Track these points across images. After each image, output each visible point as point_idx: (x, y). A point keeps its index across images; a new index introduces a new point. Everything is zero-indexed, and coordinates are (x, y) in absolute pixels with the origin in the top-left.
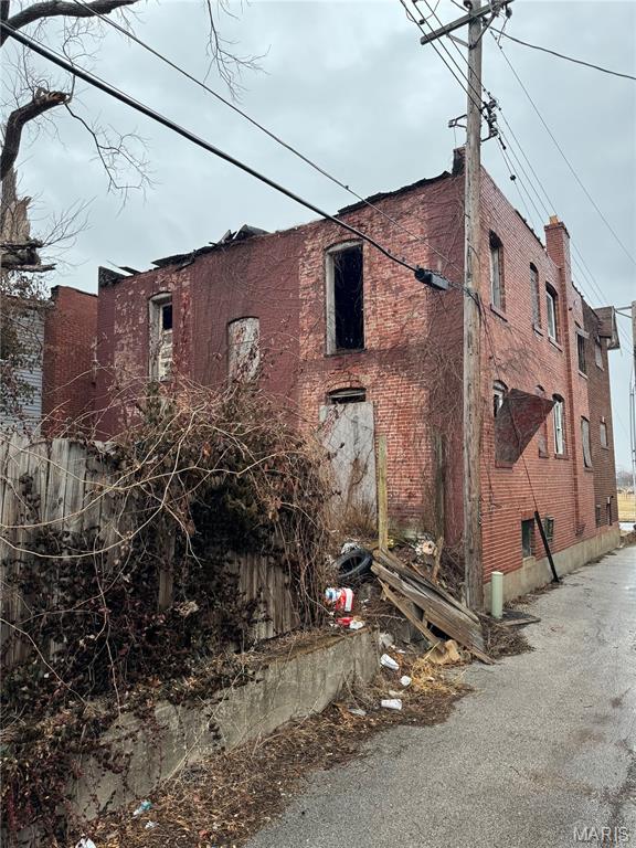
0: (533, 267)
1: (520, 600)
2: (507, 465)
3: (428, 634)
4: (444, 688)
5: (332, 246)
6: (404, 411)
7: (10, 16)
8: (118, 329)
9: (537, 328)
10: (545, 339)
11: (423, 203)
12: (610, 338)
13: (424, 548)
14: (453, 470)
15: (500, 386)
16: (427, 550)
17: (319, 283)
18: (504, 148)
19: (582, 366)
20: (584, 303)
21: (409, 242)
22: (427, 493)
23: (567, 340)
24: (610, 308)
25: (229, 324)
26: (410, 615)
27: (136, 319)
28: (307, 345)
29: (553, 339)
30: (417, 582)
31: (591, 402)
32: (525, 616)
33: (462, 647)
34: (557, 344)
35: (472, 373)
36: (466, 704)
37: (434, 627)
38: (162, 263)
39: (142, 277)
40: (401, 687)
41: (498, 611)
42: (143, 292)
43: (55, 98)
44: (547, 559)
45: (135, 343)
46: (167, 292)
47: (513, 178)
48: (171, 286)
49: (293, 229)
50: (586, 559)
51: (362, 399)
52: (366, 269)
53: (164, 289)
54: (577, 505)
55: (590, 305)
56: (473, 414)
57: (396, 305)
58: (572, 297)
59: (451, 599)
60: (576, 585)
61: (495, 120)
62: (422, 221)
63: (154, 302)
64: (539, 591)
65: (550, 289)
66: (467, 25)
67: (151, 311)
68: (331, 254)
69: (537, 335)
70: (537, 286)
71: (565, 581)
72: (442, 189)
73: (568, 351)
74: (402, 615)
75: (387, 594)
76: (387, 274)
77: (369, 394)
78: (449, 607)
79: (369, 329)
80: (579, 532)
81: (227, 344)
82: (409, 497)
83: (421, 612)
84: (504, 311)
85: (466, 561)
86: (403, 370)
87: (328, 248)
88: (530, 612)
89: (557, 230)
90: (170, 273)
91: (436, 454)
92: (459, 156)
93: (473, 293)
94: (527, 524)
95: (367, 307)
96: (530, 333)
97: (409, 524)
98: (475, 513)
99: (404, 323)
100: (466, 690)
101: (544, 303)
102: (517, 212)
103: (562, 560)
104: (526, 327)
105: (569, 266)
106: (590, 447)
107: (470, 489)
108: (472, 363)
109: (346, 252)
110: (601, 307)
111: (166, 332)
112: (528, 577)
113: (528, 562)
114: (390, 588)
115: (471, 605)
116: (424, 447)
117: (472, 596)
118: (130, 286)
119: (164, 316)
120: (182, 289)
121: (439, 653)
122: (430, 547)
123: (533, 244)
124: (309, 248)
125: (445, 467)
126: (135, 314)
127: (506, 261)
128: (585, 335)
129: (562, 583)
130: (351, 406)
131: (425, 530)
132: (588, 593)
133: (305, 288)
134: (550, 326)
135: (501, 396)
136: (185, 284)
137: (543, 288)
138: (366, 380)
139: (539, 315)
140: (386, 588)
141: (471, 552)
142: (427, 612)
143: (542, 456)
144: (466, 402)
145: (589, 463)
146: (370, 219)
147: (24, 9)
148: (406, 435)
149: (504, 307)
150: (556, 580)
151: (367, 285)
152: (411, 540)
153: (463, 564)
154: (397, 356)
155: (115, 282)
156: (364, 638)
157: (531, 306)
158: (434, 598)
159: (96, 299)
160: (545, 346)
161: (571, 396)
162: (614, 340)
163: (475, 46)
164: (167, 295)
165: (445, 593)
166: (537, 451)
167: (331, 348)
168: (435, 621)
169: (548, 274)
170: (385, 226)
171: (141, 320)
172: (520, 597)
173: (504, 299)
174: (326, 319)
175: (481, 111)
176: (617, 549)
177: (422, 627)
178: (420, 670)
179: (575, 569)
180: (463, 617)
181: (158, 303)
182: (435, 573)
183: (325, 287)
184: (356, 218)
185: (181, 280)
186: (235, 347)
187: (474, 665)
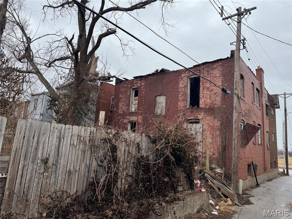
0: (252, 83)
1: (247, 190)
2: (244, 146)
3: (222, 196)
4: (229, 211)
5: (190, 76)
6: (212, 128)
7: (104, 10)
8: (121, 96)
9: (253, 103)
10: (256, 106)
11: (220, 65)
12: (276, 105)
13: (218, 170)
14: (228, 147)
15: (242, 121)
16: (219, 171)
17: (186, 87)
18: (247, 52)
19: (267, 115)
20: (268, 93)
21: (215, 77)
22: (219, 153)
23: (263, 106)
24: (277, 95)
25: (156, 97)
26: (217, 190)
27: (126, 93)
28: (181, 104)
29: (258, 105)
30: (218, 180)
31: (270, 126)
32: (249, 195)
33: (232, 201)
34: (259, 107)
35: (236, 118)
36: (236, 215)
37: (224, 194)
38: (136, 78)
39: (129, 81)
40: (216, 209)
41: (241, 192)
42: (129, 86)
43: (113, 32)
44: (255, 177)
45: (126, 100)
46: (137, 86)
47: (249, 59)
48: (138, 84)
49: (178, 70)
50: (267, 179)
51: (198, 123)
52: (201, 84)
53: (136, 85)
54: (265, 161)
55: (269, 94)
56: (236, 131)
57: (210, 95)
58: (264, 92)
59: (228, 186)
60: (264, 187)
61: (245, 44)
62: (220, 71)
63: (132, 89)
64: (252, 188)
65: (257, 90)
66: (237, 16)
67: (131, 91)
68: (190, 78)
69: (253, 105)
70: (254, 89)
71: (261, 185)
72: (227, 62)
73: (263, 110)
74: (215, 190)
75: (210, 183)
76: (208, 85)
77: (201, 121)
78: (227, 189)
79: (201, 102)
80: (265, 170)
81: (155, 103)
82: (213, 154)
83: (219, 189)
84: (244, 98)
85: (232, 175)
86: (212, 115)
87: (189, 77)
88: (251, 193)
89: (260, 71)
90: (139, 81)
91: (223, 142)
92: (233, 52)
93: (237, 94)
94: (249, 166)
95: (201, 95)
96: (251, 104)
97: (213, 163)
98: (236, 161)
99: (213, 100)
100: (235, 212)
101: (255, 94)
102: (248, 67)
103: (260, 178)
104: (250, 102)
105: (264, 82)
106: (269, 142)
107: (234, 154)
108: (236, 115)
109: (195, 78)
110: (273, 94)
111: (135, 98)
112: (249, 183)
113: (249, 178)
114: (211, 181)
115: (233, 189)
116: (219, 139)
117: (234, 186)
118: (125, 84)
119: (135, 93)
120: (142, 86)
121: (226, 202)
122: (220, 170)
123: (253, 76)
124: (183, 76)
125: (225, 146)
126: (126, 92)
127: (245, 82)
128: (268, 104)
129: (260, 186)
130: (194, 125)
131: (218, 165)
132: (269, 189)
133: (181, 88)
134: (257, 101)
135: (242, 124)
136: (143, 84)
137: (255, 90)
138: (200, 117)
139: (254, 98)
140: (209, 181)
141: (234, 173)
142: (221, 189)
143: (254, 144)
144: (234, 126)
145: (269, 147)
146: (203, 69)
147: (108, 8)
148: (213, 135)
149: (244, 97)
150: (258, 185)
151: (201, 88)
152: (213, 168)
153: (231, 176)
154: (210, 110)
155: (121, 82)
156: (206, 194)
157: (252, 96)
158: (223, 186)
159: (114, 87)
160: (256, 109)
161: (263, 125)
162: (278, 106)
163: (239, 22)
164: (137, 87)
165: (226, 184)
166: (253, 142)
167: (188, 106)
168: (224, 192)
169: (257, 85)
170: (208, 71)
171: (128, 94)
172: (246, 189)
173: (244, 94)
174: (187, 98)
175: (240, 41)
176: (277, 177)
177: (220, 193)
178: (220, 205)
179: (264, 182)
180: (232, 192)
181: (133, 89)
182: (223, 178)
183: (187, 88)
184: (199, 68)
185: (141, 83)
186: (157, 104)
187: (236, 206)
